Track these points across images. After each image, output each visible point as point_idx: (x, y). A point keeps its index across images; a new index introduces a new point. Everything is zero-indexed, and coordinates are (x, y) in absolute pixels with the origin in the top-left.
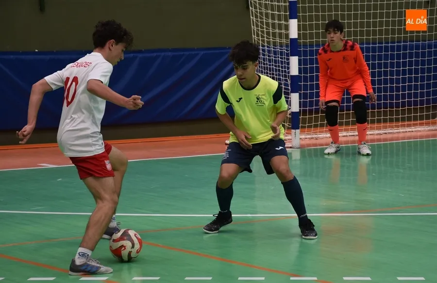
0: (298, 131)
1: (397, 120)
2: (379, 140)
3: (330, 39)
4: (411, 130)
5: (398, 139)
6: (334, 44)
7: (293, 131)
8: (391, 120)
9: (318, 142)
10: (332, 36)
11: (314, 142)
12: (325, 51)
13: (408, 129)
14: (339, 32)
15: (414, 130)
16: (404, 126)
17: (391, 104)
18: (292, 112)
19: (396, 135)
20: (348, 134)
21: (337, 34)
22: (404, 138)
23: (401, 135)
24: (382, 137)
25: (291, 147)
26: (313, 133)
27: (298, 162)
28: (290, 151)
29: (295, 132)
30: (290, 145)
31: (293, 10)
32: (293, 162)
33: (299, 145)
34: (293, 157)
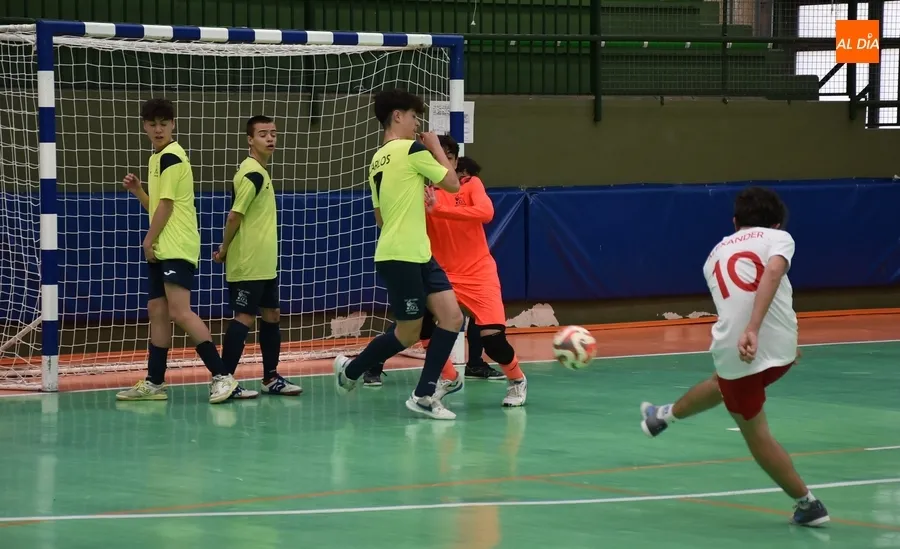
0: (55, 359)
7: (45, 358)
9: (95, 379)
11: (86, 379)
18: (44, 322)
19: (246, 368)
25: (40, 391)
26: (85, 362)
27: (54, 419)
28: (38, 398)
29: (50, 361)
30: (39, 387)
31: (47, 125)
32: (44, 419)
33: (56, 385)
34: (45, 410)
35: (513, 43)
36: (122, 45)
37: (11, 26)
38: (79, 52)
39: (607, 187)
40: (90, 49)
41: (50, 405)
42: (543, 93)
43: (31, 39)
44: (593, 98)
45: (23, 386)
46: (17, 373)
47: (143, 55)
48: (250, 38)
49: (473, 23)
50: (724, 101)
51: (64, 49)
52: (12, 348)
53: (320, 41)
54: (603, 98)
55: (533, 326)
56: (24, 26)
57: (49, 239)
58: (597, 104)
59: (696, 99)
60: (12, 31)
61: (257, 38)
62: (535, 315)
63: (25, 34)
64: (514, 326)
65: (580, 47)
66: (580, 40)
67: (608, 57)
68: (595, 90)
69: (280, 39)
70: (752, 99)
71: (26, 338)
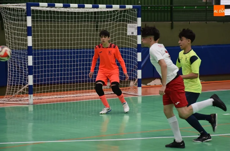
0: (32, 95)
1: (83, 89)
2: (73, 100)
3: (102, 41)
4: (89, 94)
5: (83, 99)
6: (105, 43)
7: (29, 95)
8: (80, 89)
9: (42, 101)
10: (103, 39)
11: (39, 101)
12: (100, 47)
13: (88, 94)
14: (107, 37)
15: (91, 94)
16: (86, 92)
17: (80, 81)
18: (29, 85)
19: (82, 97)
20: (57, 97)
21: (106, 38)
22: (86, 99)
23: (85, 97)
24: (75, 98)
25: (28, 104)
26: (39, 96)
27: (32, 113)
28: (28, 106)
29: (31, 96)
30: (28, 103)
31: (29, 31)
32: (29, 112)
33: (32, 102)
34: (29, 110)
35: (149, 7)
36: (49, 9)
37: (19, 4)
38: (37, 11)
39: (175, 47)
40: (40, 10)
41: (31, 108)
42: (158, 21)
43: (25, 8)
44: (171, 22)
45: (23, 103)
46: (21, 99)
47: (54, 12)
48: (83, 7)
49: (139, 2)
50: (206, 23)
51: (33, 10)
52: (20, 92)
53: (102, 7)
54: (174, 22)
55: (155, 85)
56: (23, 4)
57: (30, 63)
58: (172, 24)
59: (198, 22)
60: (19, 5)
61: (86, 7)
62: (156, 82)
63: (23, 6)
64: (150, 85)
65: (168, 8)
66: (168, 7)
67: (175, 11)
68: (172, 20)
69: (92, 7)
70: (213, 22)
71: (24, 90)
